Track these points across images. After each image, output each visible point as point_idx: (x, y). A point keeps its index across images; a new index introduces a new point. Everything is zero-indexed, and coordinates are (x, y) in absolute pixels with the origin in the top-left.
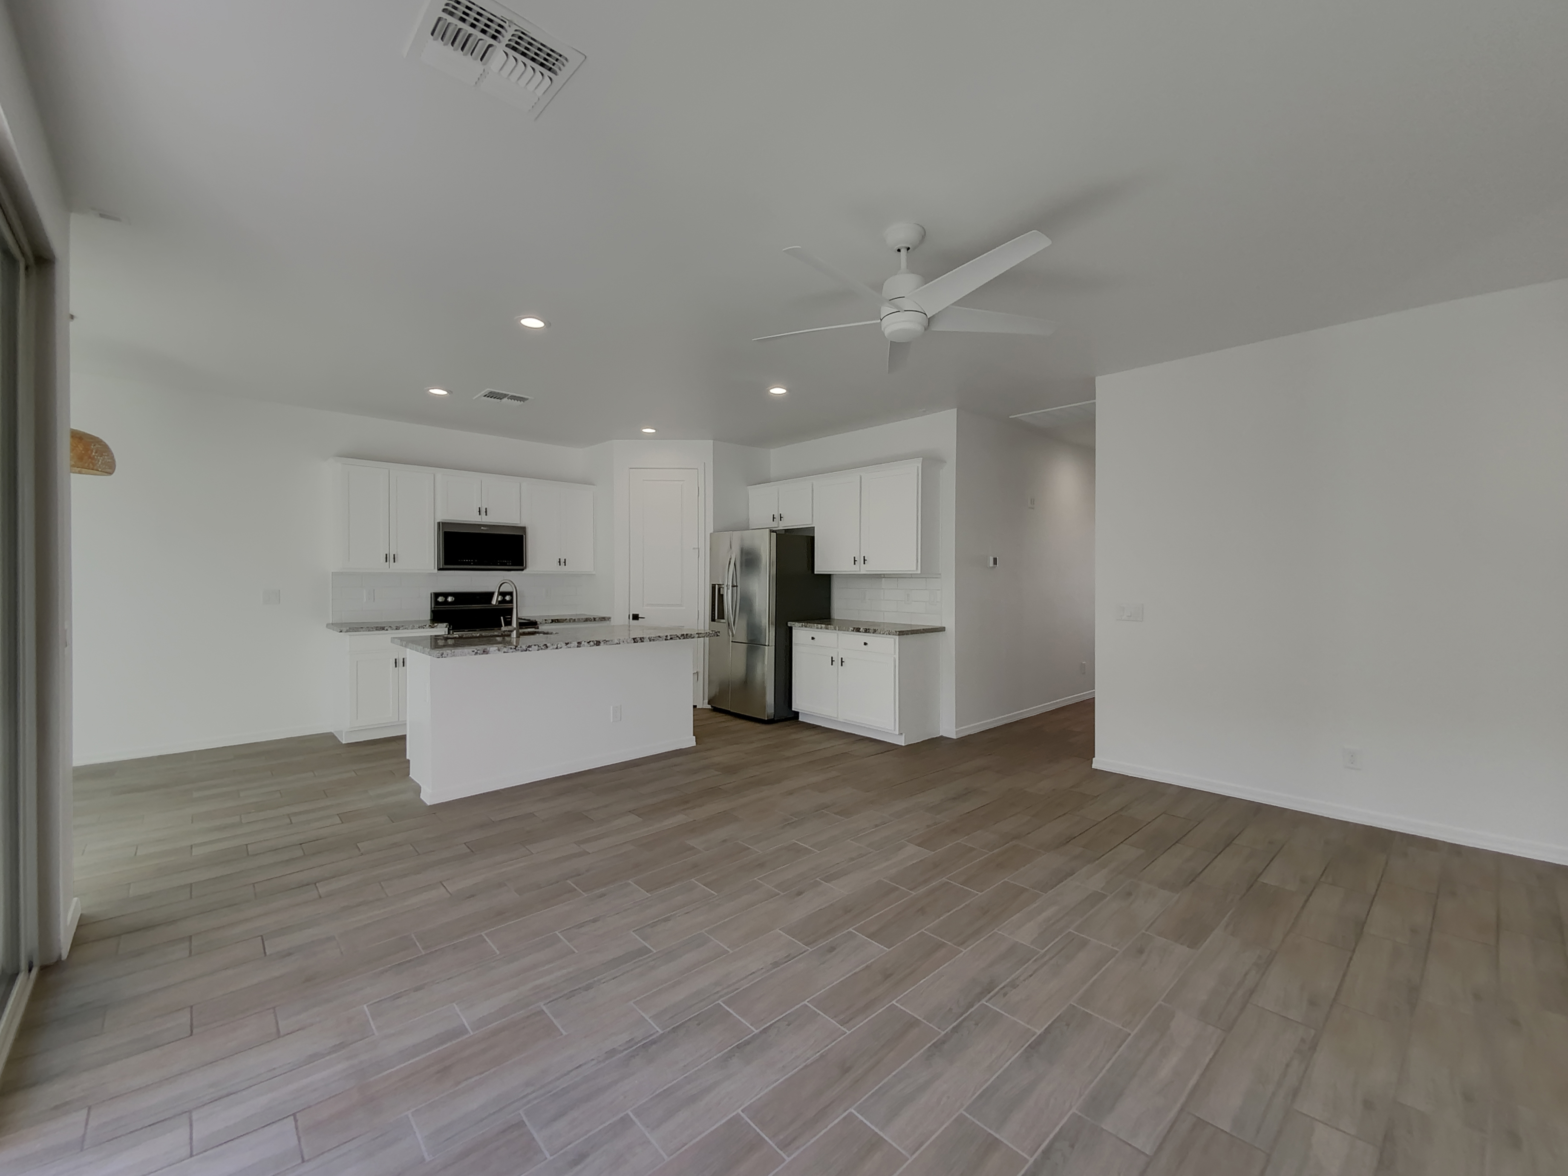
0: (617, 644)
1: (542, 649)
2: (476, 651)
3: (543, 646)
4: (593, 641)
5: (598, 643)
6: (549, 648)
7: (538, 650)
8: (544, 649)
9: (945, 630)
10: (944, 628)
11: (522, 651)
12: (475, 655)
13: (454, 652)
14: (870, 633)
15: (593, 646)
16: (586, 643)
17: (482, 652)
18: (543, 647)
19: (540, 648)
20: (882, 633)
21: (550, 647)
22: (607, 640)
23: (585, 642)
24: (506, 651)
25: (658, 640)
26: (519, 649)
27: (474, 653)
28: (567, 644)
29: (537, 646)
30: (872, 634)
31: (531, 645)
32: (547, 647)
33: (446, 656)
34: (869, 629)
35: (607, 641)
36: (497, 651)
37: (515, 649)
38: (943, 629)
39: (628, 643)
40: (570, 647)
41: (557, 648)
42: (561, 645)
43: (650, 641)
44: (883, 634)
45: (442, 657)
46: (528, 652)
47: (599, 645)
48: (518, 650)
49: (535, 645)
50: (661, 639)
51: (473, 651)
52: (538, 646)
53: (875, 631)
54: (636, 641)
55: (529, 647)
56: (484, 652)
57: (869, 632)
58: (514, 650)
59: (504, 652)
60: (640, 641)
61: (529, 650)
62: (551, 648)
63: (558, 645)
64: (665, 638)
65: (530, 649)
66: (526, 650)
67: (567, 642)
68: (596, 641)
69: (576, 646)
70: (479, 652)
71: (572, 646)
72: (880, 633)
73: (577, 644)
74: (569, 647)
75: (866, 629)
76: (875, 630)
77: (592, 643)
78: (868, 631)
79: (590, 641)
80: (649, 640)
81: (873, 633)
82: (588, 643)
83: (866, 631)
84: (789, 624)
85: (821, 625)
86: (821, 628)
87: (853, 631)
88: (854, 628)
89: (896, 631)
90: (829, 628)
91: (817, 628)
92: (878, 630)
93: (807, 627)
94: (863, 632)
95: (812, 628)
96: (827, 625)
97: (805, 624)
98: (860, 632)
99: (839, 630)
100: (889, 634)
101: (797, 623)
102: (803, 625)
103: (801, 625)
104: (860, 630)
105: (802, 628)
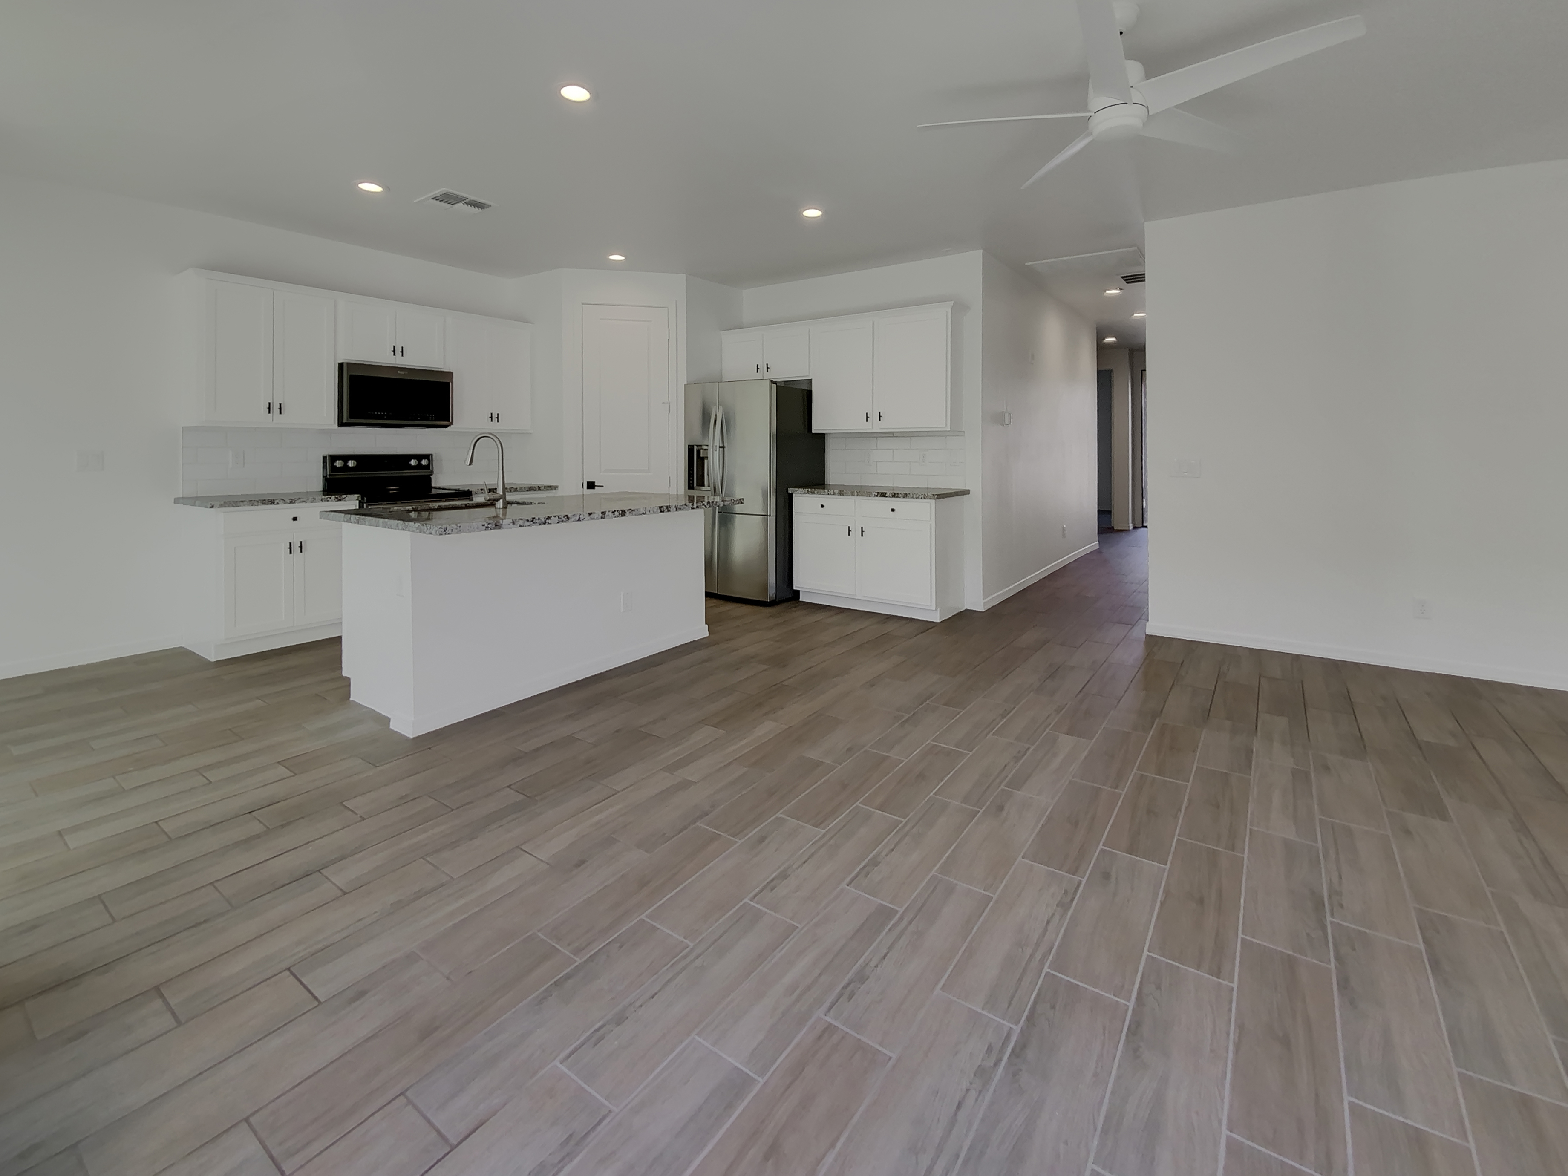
0: (644, 514)
1: (562, 521)
2: (486, 525)
3: (564, 517)
4: (618, 511)
5: (623, 513)
6: (569, 520)
7: (558, 523)
8: (565, 522)
9: (969, 494)
10: (969, 491)
11: (540, 524)
12: (486, 530)
13: (460, 527)
14: (900, 497)
15: (618, 517)
16: (610, 513)
17: (494, 526)
18: (564, 519)
19: (561, 520)
20: (914, 497)
21: (571, 518)
22: (632, 509)
23: (609, 511)
24: (522, 525)
25: (684, 508)
27: (484, 527)
28: (590, 514)
29: (557, 517)
30: (902, 499)
31: (550, 516)
32: (568, 518)
33: (450, 531)
34: (898, 493)
35: (632, 511)
36: (511, 524)
37: (532, 521)
38: (967, 492)
39: (654, 513)
40: (594, 519)
41: (579, 520)
42: (584, 516)
43: (677, 510)
44: (916, 498)
45: (445, 534)
46: (547, 526)
47: (624, 515)
48: (536, 522)
49: (555, 516)
50: (687, 507)
51: (483, 525)
52: (559, 518)
53: (906, 496)
54: (662, 511)
55: (549, 518)
56: (496, 525)
57: (898, 497)
58: (532, 523)
59: (520, 526)
60: (666, 510)
61: (548, 523)
62: (573, 519)
63: (581, 516)
64: (691, 506)
65: (549, 521)
66: (545, 524)
67: (590, 512)
68: (621, 510)
69: (600, 517)
70: (490, 526)
71: (595, 517)
72: (913, 498)
73: (601, 515)
74: (592, 519)
75: (895, 493)
76: (906, 494)
77: (616, 513)
78: (896, 495)
79: (615, 511)
80: (675, 509)
81: (904, 497)
82: (613, 512)
83: (894, 495)
84: (790, 490)
85: (832, 491)
86: (834, 494)
87: (877, 496)
88: (878, 493)
89: (933, 495)
90: (845, 494)
91: (828, 494)
92: (909, 494)
93: (814, 493)
94: (890, 497)
95: (821, 494)
96: (840, 491)
97: (810, 490)
98: (887, 497)
99: (857, 496)
100: (925, 498)
101: (800, 489)
102: (808, 491)
103: (806, 492)
104: (886, 495)
105: (808, 495)
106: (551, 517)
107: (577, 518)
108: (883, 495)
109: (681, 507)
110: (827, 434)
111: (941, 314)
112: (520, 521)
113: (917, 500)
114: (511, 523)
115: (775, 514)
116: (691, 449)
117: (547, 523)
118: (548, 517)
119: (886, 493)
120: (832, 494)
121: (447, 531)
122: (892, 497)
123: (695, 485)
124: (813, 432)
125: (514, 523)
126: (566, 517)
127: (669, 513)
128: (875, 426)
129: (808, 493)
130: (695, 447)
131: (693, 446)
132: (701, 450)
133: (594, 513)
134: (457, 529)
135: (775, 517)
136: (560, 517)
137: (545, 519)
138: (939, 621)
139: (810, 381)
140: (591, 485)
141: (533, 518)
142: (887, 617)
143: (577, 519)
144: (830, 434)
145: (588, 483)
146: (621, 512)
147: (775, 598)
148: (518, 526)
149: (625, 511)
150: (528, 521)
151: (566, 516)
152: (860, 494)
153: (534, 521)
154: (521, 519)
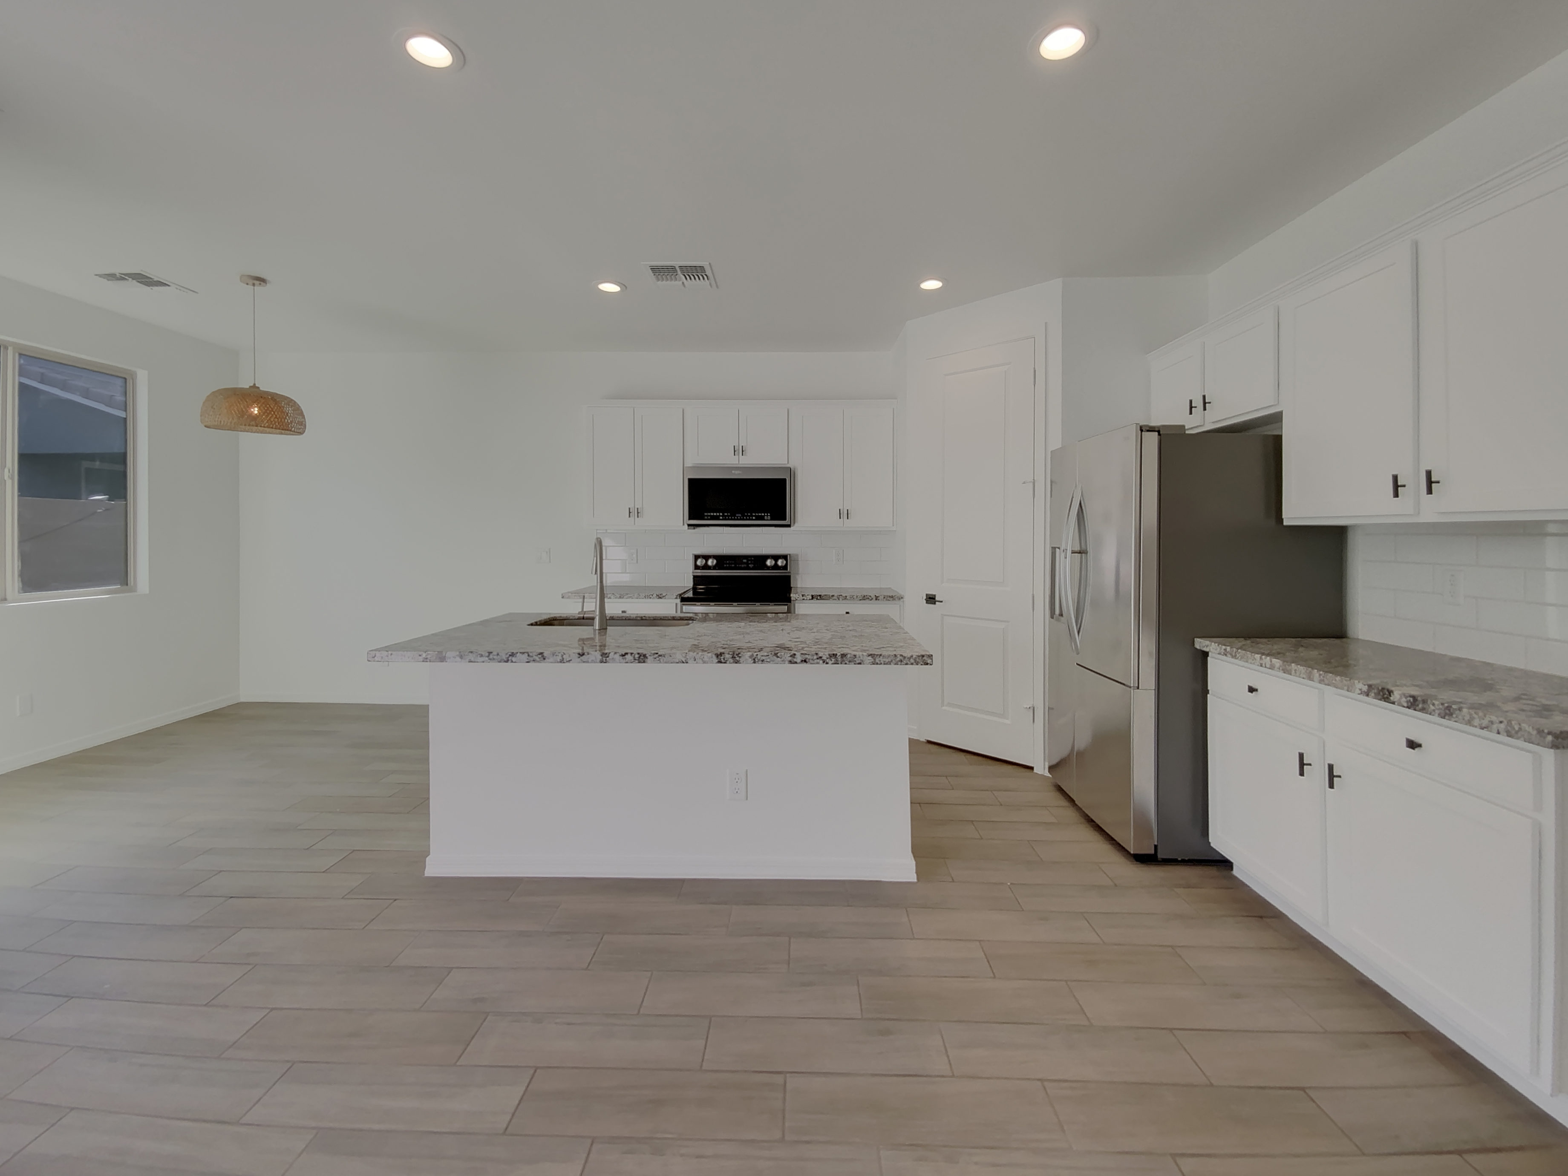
4: (632, 654)
5: (642, 658)
6: (545, 661)
8: (539, 662)
12: (423, 661)
15: (632, 661)
16: (617, 657)
18: (537, 658)
23: (616, 653)
24: (473, 660)
26: (495, 657)
29: (527, 655)
31: (515, 651)
35: (660, 656)
36: (458, 659)
37: (488, 656)
40: (588, 662)
41: (562, 661)
42: (569, 656)
46: (509, 664)
47: (644, 662)
48: (494, 659)
52: (529, 656)
55: (512, 655)
58: (487, 658)
59: (470, 661)
61: (512, 662)
63: (564, 656)
65: (514, 659)
66: (507, 661)
68: (638, 654)
77: (629, 657)
79: (626, 654)
82: (623, 655)
86: (1272, 667)
106: (517, 653)
107: (559, 658)
112: (470, 654)
114: (457, 655)
117: (510, 661)
118: (513, 653)
120: (1268, 665)
121: (376, 658)
125: (461, 657)
126: (540, 656)
133: (588, 654)
135: (1153, 693)
136: (531, 654)
137: (508, 656)
141: (490, 653)
143: (559, 660)
146: (637, 656)
148: (467, 660)
149: (645, 656)
150: (482, 656)
151: (541, 654)
153: (491, 657)
154: (471, 652)
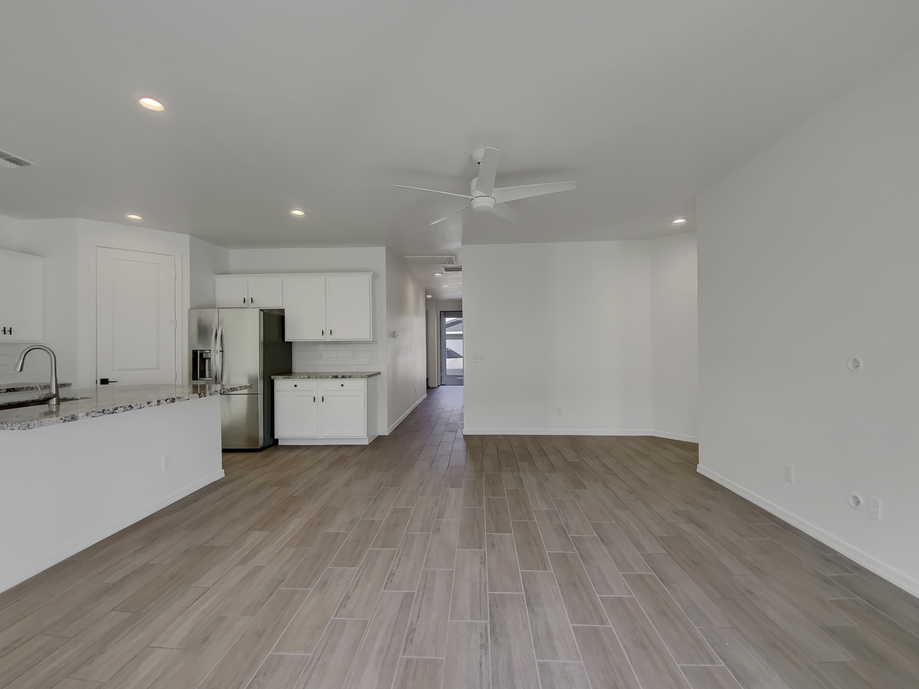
0: (188, 399)
1: (127, 410)
2: (64, 419)
3: (128, 407)
4: (169, 399)
5: (173, 400)
6: (133, 409)
7: (124, 411)
8: (129, 410)
9: (380, 374)
10: (380, 372)
11: (109, 414)
12: (63, 422)
13: (41, 422)
14: (347, 378)
15: (169, 403)
16: (164, 401)
17: (71, 419)
18: (128, 408)
19: (126, 409)
20: (355, 377)
21: (134, 407)
22: (180, 397)
23: (163, 400)
24: (94, 415)
25: (215, 394)
26: (107, 412)
27: (62, 421)
28: (149, 403)
29: (123, 408)
30: (348, 379)
31: (117, 407)
32: (132, 408)
33: (32, 427)
35: (180, 398)
36: (85, 416)
37: (103, 412)
38: (379, 373)
39: (195, 398)
40: (152, 406)
41: (140, 408)
42: (144, 405)
43: (210, 395)
45: (29, 429)
46: (114, 414)
47: (174, 402)
48: (106, 413)
49: (121, 407)
50: (217, 393)
51: (61, 419)
52: (124, 408)
54: (201, 396)
55: (116, 409)
56: (72, 418)
57: (345, 378)
58: (102, 413)
59: (93, 417)
60: (203, 396)
61: (116, 413)
62: (135, 408)
63: (141, 405)
64: (220, 392)
65: (117, 411)
66: (113, 413)
67: (148, 402)
68: (172, 398)
69: (156, 405)
70: (66, 419)
71: (153, 405)
72: (353, 378)
73: (157, 403)
74: (150, 406)
75: (343, 376)
76: (350, 376)
77: (168, 401)
78: (345, 377)
79: (167, 399)
81: (349, 378)
82: (166, 400)
83: (343, 377)
84: (272, 378)
85: (303, 376)
86: (304, 378)
87: (332, 378)
88: (333, 376)
89: (366, 375)
90: (311, 378)
91: (300, 378)
92: (352, 376)
93: (290, 378)
94: (340, 378)
95: (295, 378)
96: (308, 376)
97: (287, 376)
98: (339, 378)
99: (320, 378)
100: (361, 378)
101: (280, 376)
102: (286, 377)
103: (284, 377)
104: (338, 377)
105: (285, 379)
106: (118, 407)
108: (336, 377)
109: (213, 393)
110: (293, 342)
111: (366, 279)
112: (93, 413)
113: (357, 379)
115: (263, 393)
116: (195, 353)
117: (115, 413)
118: (116, 408)
119: (338, 376)
120: (302, 378)
121: (30, 427)
122: (342, 378)
123: (198, 377)
124: (286, 341)
126: (130, 407)
127: (206, 397)
128: (328, 338)
129: (286, 378)
130: (198, 351)
131: (197, 351)
132: (204, 353)
133: (152, 402)
134: (38, 424)
135: (263, 395)
136: (125, 407)
137: (114, 410)
138: (368, 444)
139: (283, 310)
140: (104, 382)
141: (104, 410)
142: (339, 446)
143: (139, 408)
144: (295, 342)
145: (101, 380)
147: (263, 446)
150: (99, 412)
152: (322, 378)
154: (93, 411)
